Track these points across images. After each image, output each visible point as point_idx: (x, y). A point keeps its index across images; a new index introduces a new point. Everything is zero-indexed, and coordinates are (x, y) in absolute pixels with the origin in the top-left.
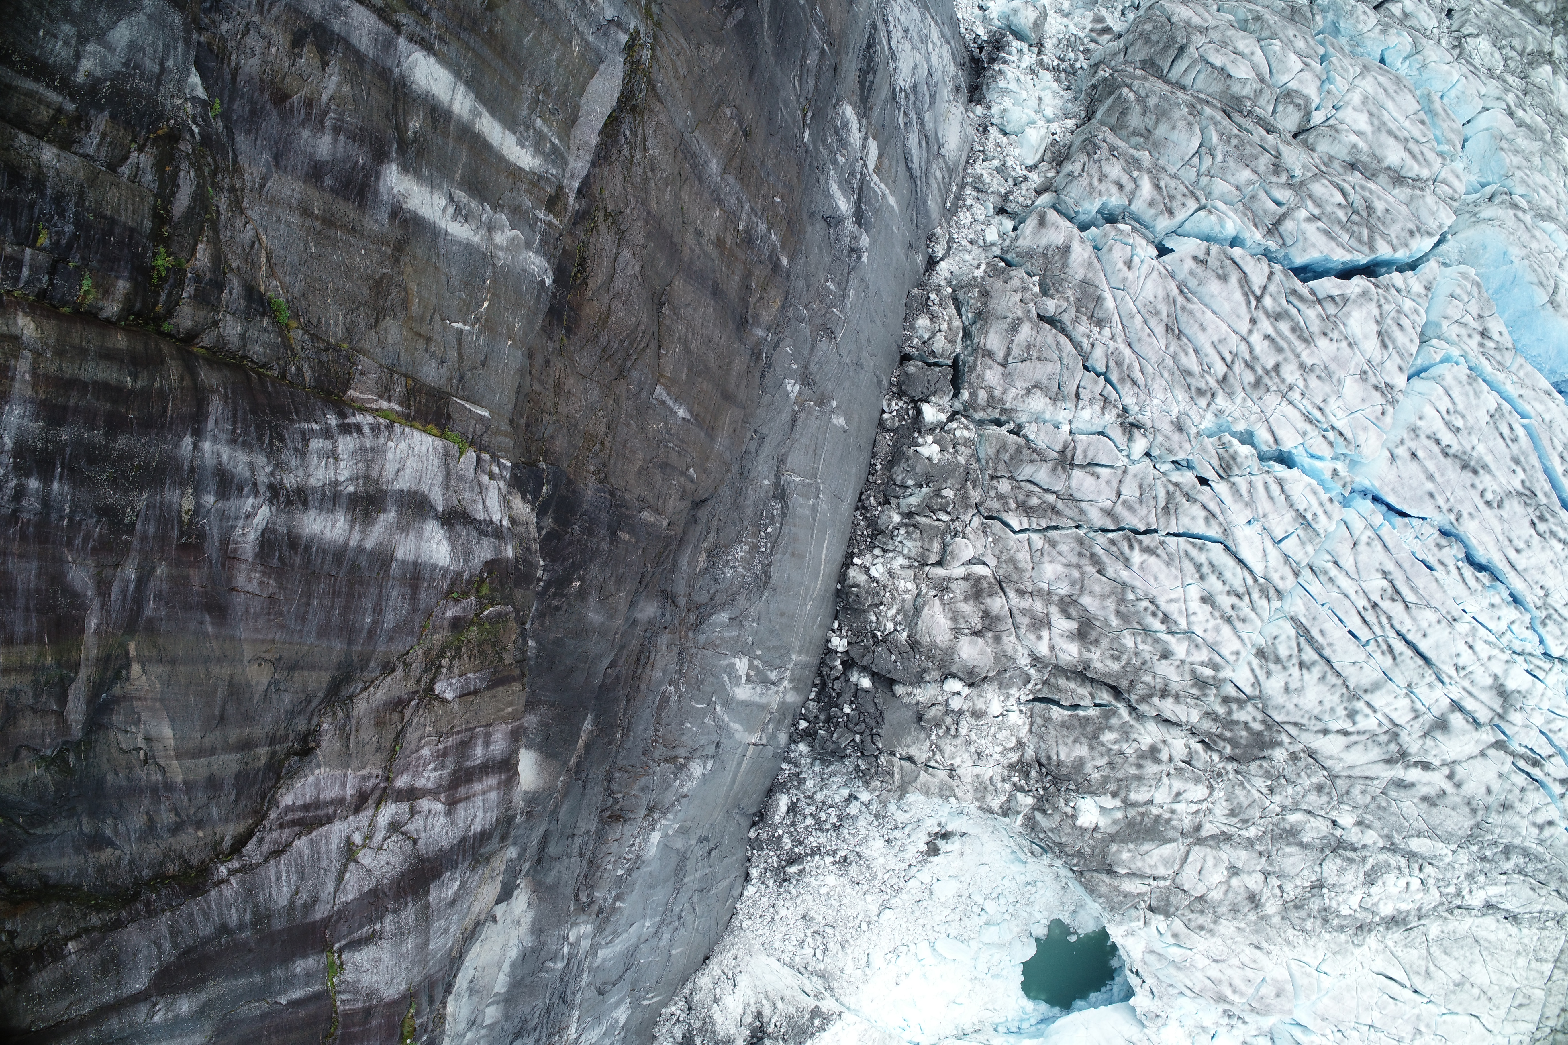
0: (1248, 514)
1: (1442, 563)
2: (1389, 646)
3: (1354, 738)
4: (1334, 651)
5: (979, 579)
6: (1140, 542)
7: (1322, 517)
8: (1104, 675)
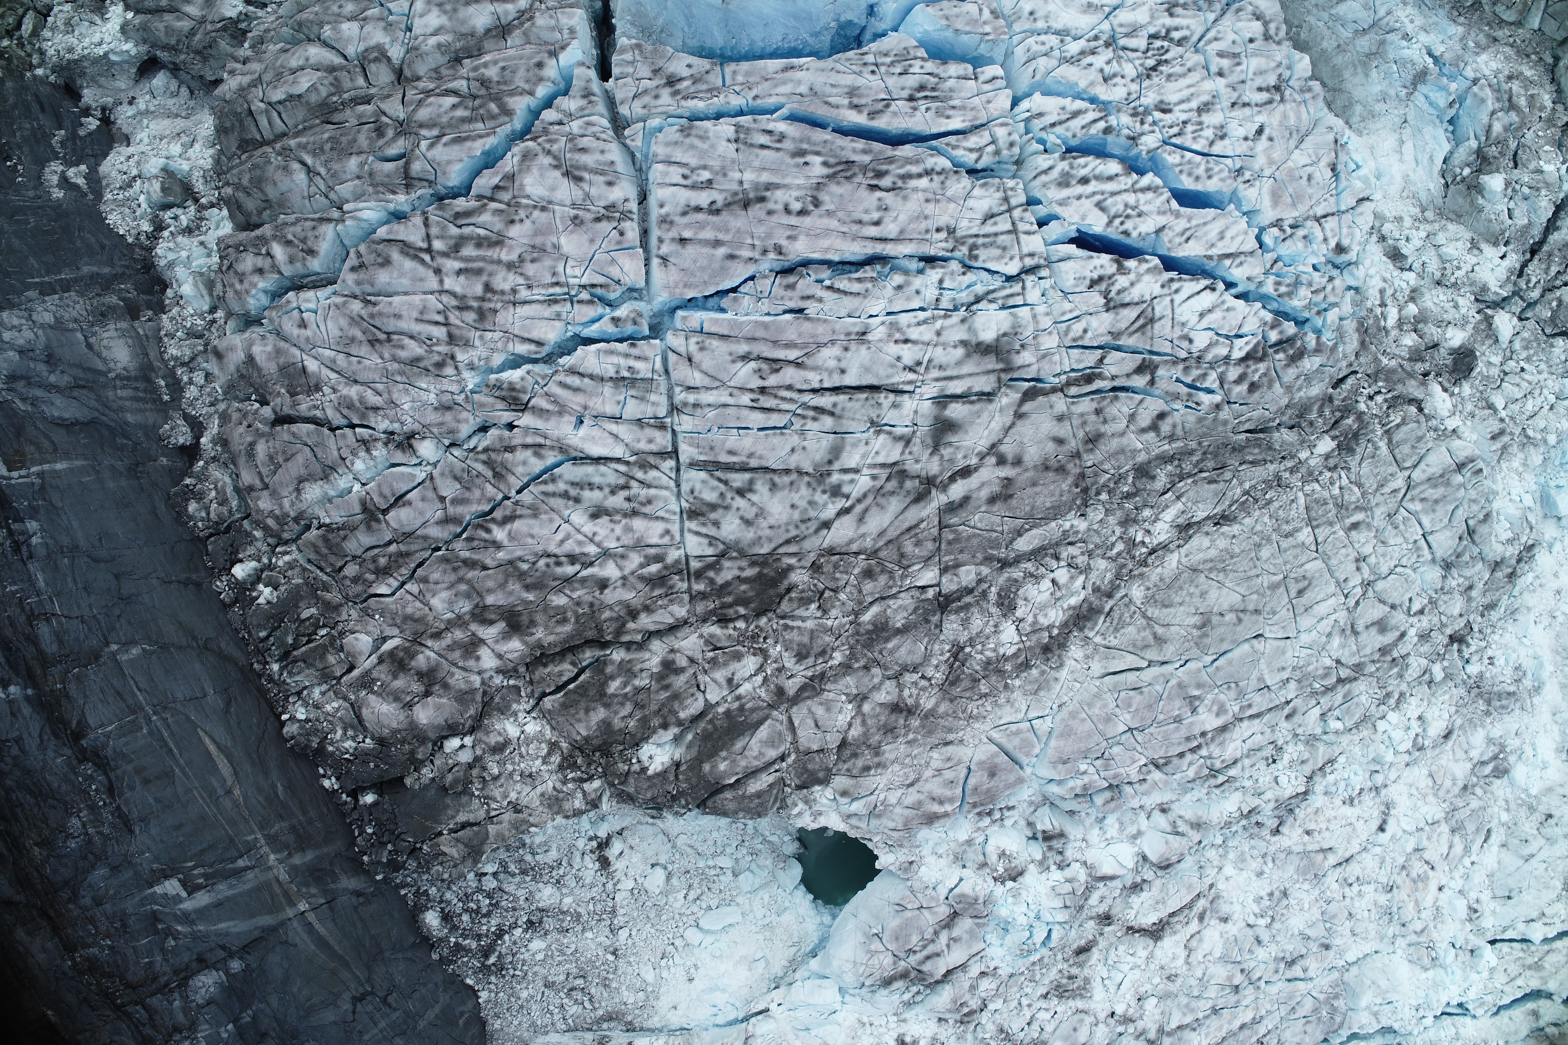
0: (568, 421)
1: (808, 297)
2: (816, 408)
3: (859, 508)
4: (761, 457)
5: (392, 653)
6: (494, 520)
7: (638, 365)
8: (565, 641)
